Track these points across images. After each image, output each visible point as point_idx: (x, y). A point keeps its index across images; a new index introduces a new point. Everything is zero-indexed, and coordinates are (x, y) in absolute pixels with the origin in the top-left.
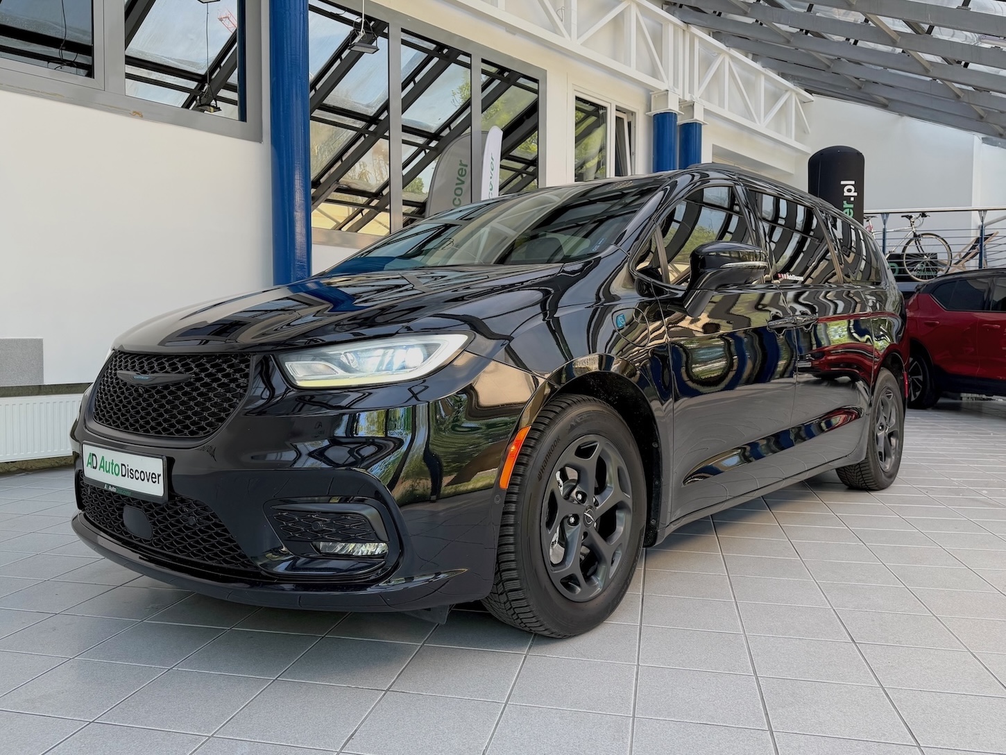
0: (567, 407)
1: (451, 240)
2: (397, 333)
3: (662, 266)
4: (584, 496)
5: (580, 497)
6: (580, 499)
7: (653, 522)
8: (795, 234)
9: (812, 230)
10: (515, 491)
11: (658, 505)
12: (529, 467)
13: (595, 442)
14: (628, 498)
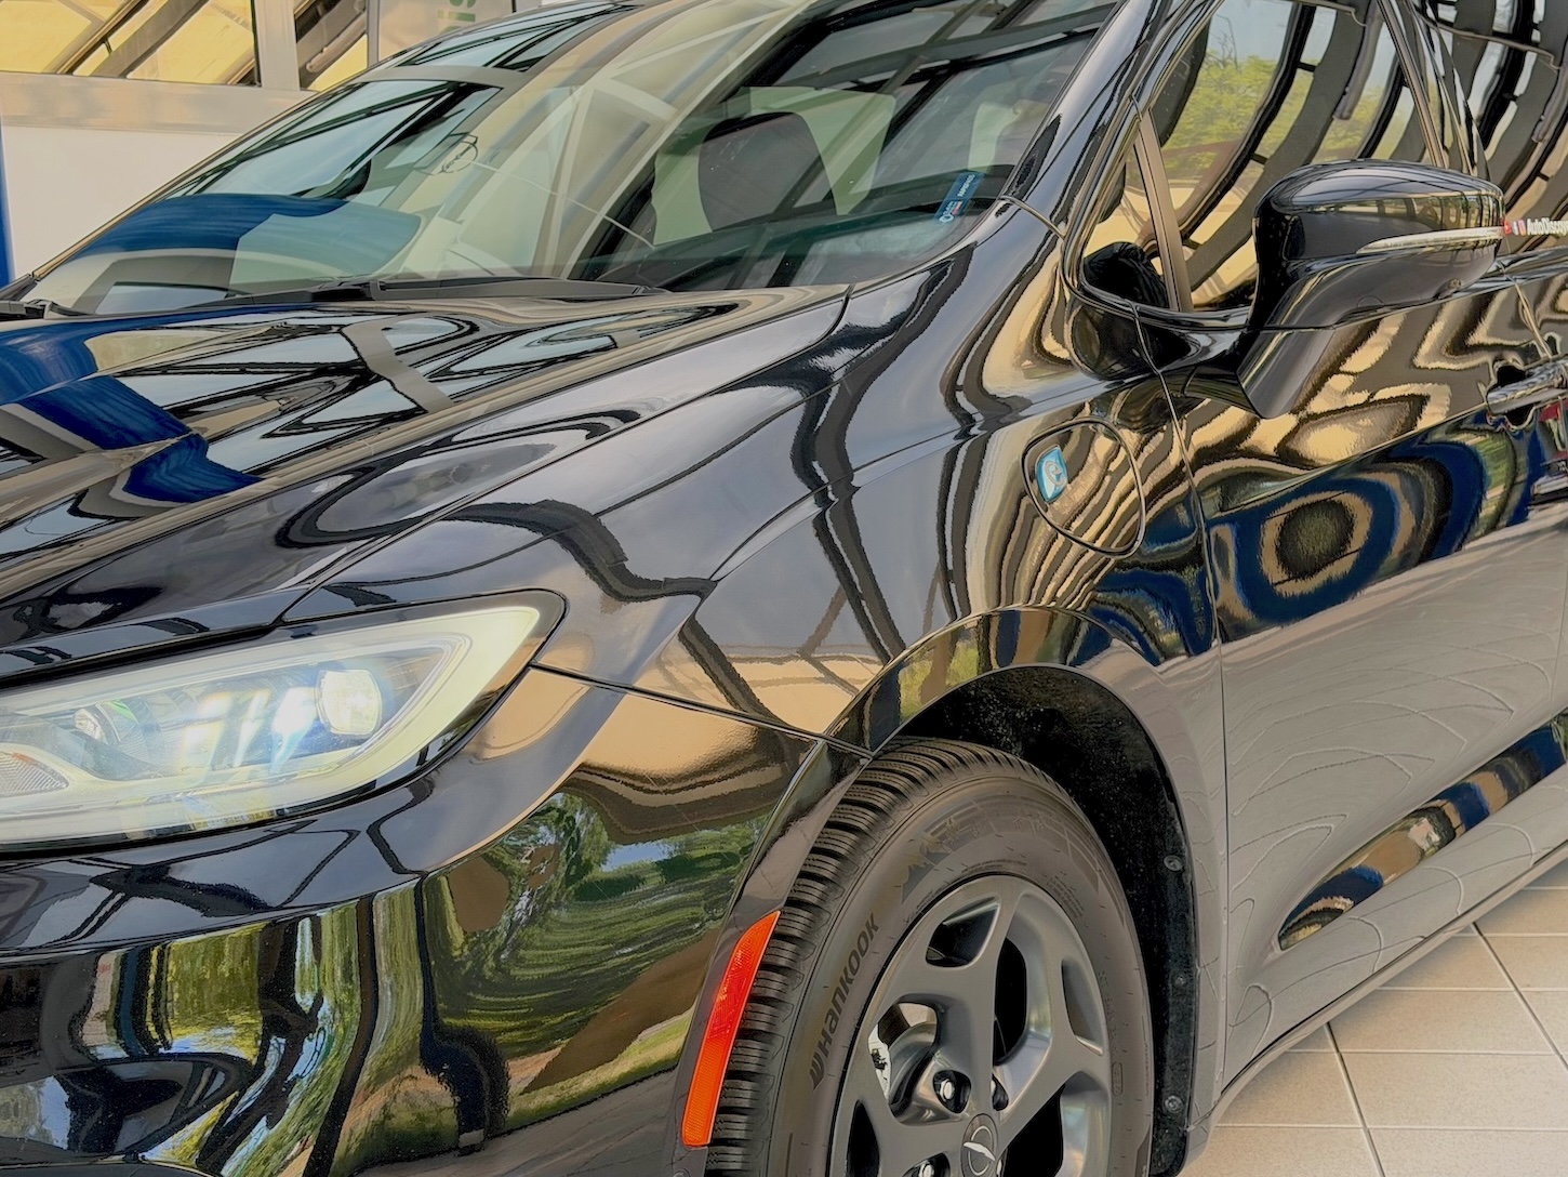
0: (892, 805)
1: (469, 139)
2: (279, 622)
3: (1164, 249)
4: (961, 1083)
5: (947, 1089)
6: (949, 1096)
7: (1172, 1103)
8: (1491, 46)
9: (1536, 26)
10: (737, 1135)
11: (1188, 1050)
12: (778, 1042)
13: (989, 900)
14: (1095, 1057)
